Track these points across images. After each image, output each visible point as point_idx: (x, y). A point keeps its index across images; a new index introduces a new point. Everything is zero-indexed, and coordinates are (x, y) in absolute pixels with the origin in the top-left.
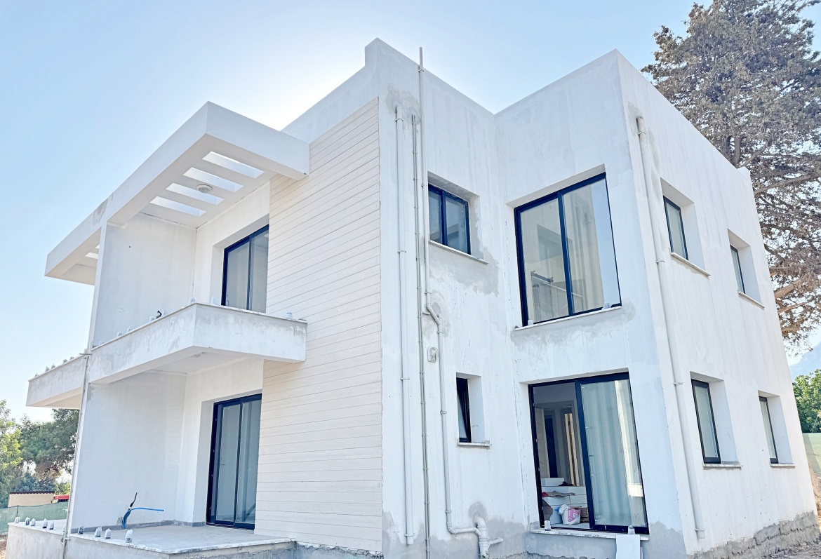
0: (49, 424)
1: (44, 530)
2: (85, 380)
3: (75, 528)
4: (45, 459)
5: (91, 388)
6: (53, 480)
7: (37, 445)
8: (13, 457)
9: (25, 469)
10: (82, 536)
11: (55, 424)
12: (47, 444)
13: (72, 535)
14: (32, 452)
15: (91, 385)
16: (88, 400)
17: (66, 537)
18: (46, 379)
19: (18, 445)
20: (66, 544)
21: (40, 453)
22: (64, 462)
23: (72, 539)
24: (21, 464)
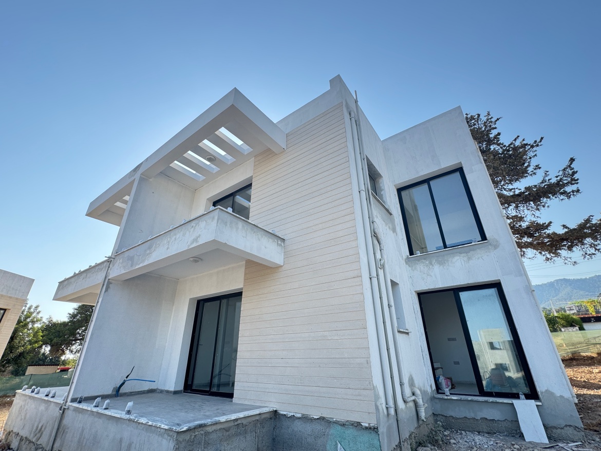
0: (64, 322)
1: (46, 398)
2: (106, 277)
3: (76, 397)
4: (57, 344)
5: (109, 283)
6: (59, 357)
7: (54, 335)
8: (36, 342)
9: (42, 351)
10: (81, 406)
11: (68, 322)
12: (61, 334)
13: (71, 404)
14: (50, 339)
15: (110, 281)
16: (105, 291)
17: (65, 406)
18: (73, 280)
19: (41, 334)
20: (63, 412)
21: (55, 340)
22: (69, 346)
23: (71, 408)
24: (41, 347)
